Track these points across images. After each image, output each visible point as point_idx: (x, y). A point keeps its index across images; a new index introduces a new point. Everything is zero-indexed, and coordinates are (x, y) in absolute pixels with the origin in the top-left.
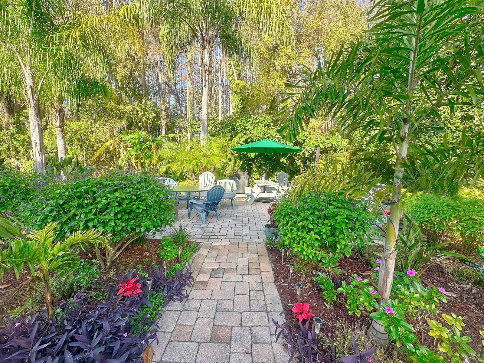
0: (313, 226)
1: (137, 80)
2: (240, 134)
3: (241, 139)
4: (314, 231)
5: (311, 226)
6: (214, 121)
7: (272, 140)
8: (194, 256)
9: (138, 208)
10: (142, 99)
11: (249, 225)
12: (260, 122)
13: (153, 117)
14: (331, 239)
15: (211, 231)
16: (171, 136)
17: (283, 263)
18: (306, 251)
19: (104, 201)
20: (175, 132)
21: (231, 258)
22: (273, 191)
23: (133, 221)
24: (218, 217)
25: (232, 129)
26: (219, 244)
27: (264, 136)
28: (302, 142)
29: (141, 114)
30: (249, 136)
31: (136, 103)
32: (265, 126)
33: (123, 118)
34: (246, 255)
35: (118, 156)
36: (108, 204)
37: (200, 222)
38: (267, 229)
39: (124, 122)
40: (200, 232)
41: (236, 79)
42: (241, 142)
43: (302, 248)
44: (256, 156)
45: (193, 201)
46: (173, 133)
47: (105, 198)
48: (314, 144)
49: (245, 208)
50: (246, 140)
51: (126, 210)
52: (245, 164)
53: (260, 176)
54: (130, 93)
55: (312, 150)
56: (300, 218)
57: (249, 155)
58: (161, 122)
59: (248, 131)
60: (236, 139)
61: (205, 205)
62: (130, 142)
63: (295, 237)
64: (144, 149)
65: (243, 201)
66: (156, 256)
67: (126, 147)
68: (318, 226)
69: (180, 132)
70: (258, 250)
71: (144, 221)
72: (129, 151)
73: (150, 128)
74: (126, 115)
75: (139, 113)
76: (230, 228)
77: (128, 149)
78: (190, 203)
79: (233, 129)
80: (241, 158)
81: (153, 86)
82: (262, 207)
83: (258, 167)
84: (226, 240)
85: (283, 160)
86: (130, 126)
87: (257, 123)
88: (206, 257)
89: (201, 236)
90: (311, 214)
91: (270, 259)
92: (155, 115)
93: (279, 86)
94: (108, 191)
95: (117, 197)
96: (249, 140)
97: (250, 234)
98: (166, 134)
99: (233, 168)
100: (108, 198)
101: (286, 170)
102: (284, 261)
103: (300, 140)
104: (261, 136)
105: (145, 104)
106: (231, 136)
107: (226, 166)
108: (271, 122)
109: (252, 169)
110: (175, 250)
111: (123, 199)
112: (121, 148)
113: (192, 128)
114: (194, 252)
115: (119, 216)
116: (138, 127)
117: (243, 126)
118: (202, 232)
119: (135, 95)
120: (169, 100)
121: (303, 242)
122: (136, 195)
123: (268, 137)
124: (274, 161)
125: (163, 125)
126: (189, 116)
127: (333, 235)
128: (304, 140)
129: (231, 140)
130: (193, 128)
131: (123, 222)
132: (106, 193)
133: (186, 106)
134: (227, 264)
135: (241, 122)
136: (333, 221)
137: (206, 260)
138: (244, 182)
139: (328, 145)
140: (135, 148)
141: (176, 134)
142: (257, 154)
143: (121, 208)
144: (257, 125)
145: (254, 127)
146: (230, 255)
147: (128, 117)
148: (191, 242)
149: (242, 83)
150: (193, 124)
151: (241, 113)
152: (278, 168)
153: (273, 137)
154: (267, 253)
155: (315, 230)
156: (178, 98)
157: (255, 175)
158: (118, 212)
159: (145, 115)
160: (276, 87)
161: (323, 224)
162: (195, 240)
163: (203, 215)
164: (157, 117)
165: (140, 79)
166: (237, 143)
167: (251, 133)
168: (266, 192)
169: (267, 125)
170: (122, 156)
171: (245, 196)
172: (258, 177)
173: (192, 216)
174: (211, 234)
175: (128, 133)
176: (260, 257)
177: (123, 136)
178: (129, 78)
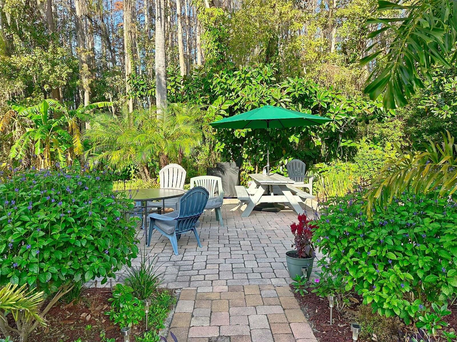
0: (397, 257)
1: (39, 12)
2: (221, 99)
3: (222, 107)
4: (399, 265)
5: (392, 256)
6: (173, 78)
7: (275, 105)
8: (170, 316)
9: (79, 238)
10: (48, 45)
11: (253, 252)
12: (253, 77)
13: (67, 73)
14: (431, 278)
15: (190, 267)
16: (100, 104)
17: (332, 321)
18: (389, 303)
19: (20, 229)
20: (106, 97)
21: (237, 315)
22: (284, 192)
23: (70, 263)
24: (198, 241)
25: (205, 90)
26: (210, 289)
27: (263, 100)
28: (326, 107)
29: (47, 69)
30: (236, 101)
31: (38, 51)
32: (262, 82)
33: (16, 77)
34: (263, 310)
35: (9, 143)
36: (28, 234)
37: (168, 251)
38: (292, 260)
39: (19, 84)
40: (173, 270)
41: (208, 6)
42: (223, 112)
43: (380, 297)
44: (248, 134)
45: (155, 216)
46: (103, 99)
47: (19, 223)
48: (345, 110)
49: (239, 222)
50: (231, 108)
51: (59, 243)
52: (229, 148)
53: (255, 168)
54: (28, 34)
55: (342, 120)
56: (369, 243)
57: (236, 133)
58: (81, 82)
59: (233, 93)
60: (214, 107)
61: (176, 221)
62: (31, 118)
63: (362, 278)
64: (55, 129)
65: (234, 210)
66: (104, 321)
67: (24, 127)
68: (404, 255)
69: (115, 97)
70: (280, 298)
71: (88, 261)
72: (28, 133)
73: (63, 92)
74: (22, 73)
75: (43, 67)
76: (221, 260)
77: (28, 130)
78: (149, 220)
79: (208, 91)
80: (222, 139)
81: (64, 22)
82: (268, 220)
83: (251, 151)
84: (220, 282)
85: (294, 139)
86: (29, 90)
87: (248, 78)
88: (193, 316)
89: (174, 277)
90: (390, 234)
91: (305, 315)
92: (71, 71)
93: (280, 15)
94: (24, 211)
95: (42, 221)
96: (236, 108)
97: (260, 270)
98: (92, 101)
99: (209, 155)
100: (24, 223)
101: (298, 154)
102: (333, 318)
103: (322, 104)
104: (257, 99)
105: (54, 52)
106: (205, 102)
107: (198, 153)
108: (271, 77)
109: (240, 155)
110: (138, 309)
111: (53, 224)
112: (15, 128)
113: (136, 90)
114: (169, 308)
115: (46, 255)
116: (44, 91)
117: (225, 84)
118: (175, 270)
119: (36, 37)
120: (93, 44)
121: (382, 286)
122: (74, 214)
123: (268, 102)
124: (278, 140)
125: (84, 86)
126: (129, 69)
127: (434, 270)
128: (328, 104)
129: (206, 109)
130: (138, 90)
131: (53, 265)
132: (20, 215)
133: (123, 54)
134: (232, 328)
135: (222, 78)
136: (433, 245)
137: (194, 322)
138: (231, 178)
139: (370, 110)
140: (40, 128)
141: (108, 100)
142: (250, 130)
143: (50, 240)
144: (247, 82)
145: (243, 86)
146: (233, 310)
147: (25, 76)
148: (161, 291)
149: (218, 12)
150: (138, 84)
151: (218, 62)
152: (284, 152)
153: (276, 100)
154: (297, 304)
155: (400, 263)
156: (108, 40)
157: (248, 166)
158: (45, 248)
159: (54, 71)
160: (276, 17)
161: (415, 252)
162: (165, 285)
163: (173, 239)
164: (75, 75)
165: (44, 10)
166: (216, 114)
167: (238, 96)
168: (272, 194)
169: (266, 81)
170: (17, 142)
171: (237, 201)
172: (253, 169)
173: (153, 241)
174: (192, 272)
175: (25, 102)
176: (286, 311)
177: (17, 109)
178: (24, 11)
